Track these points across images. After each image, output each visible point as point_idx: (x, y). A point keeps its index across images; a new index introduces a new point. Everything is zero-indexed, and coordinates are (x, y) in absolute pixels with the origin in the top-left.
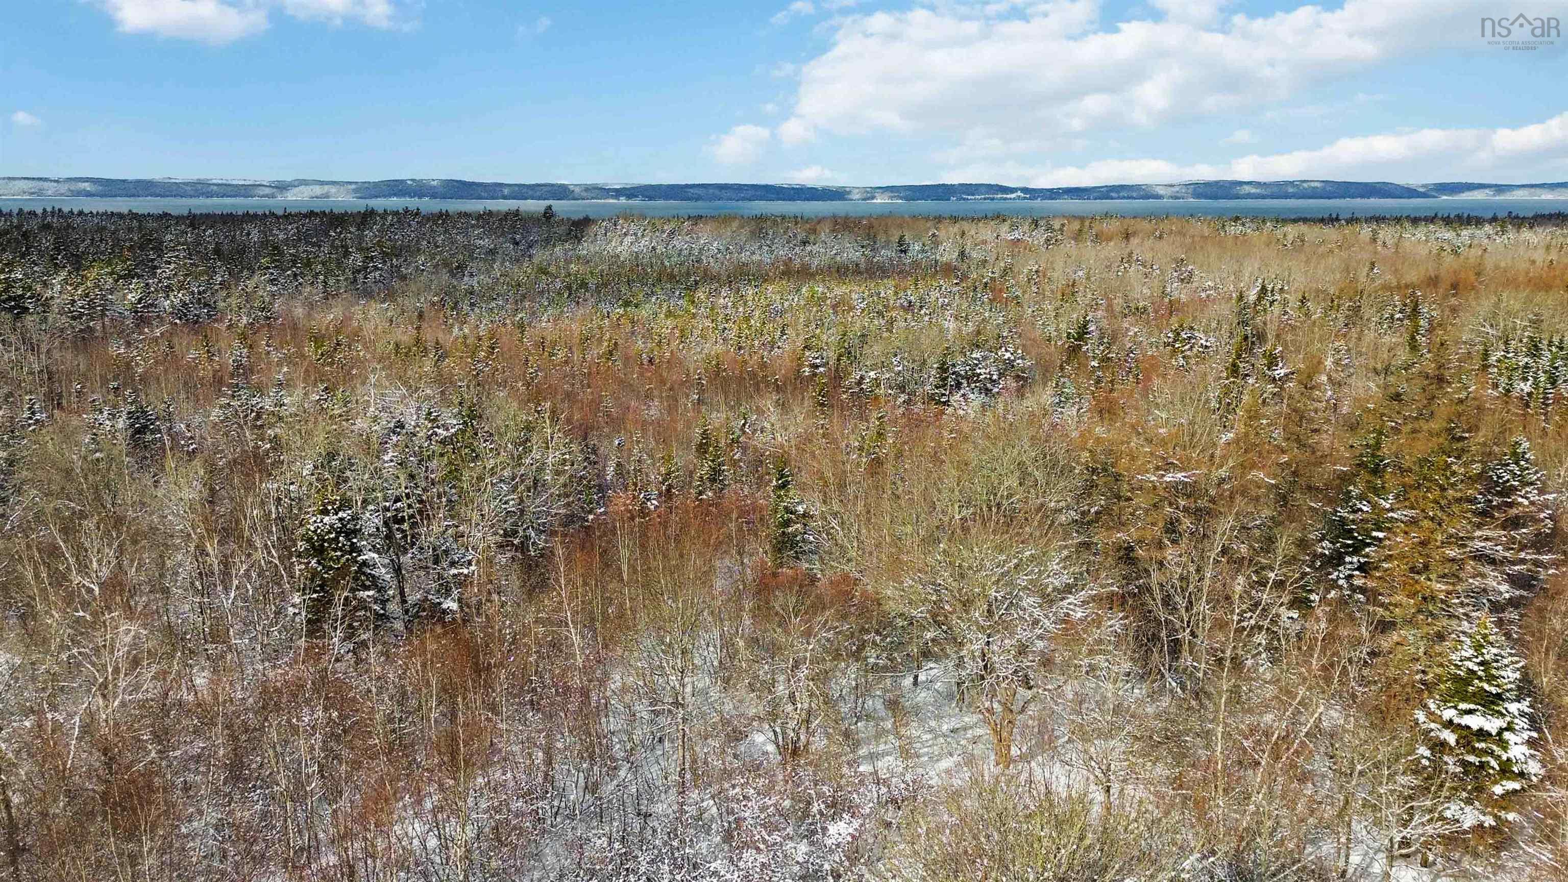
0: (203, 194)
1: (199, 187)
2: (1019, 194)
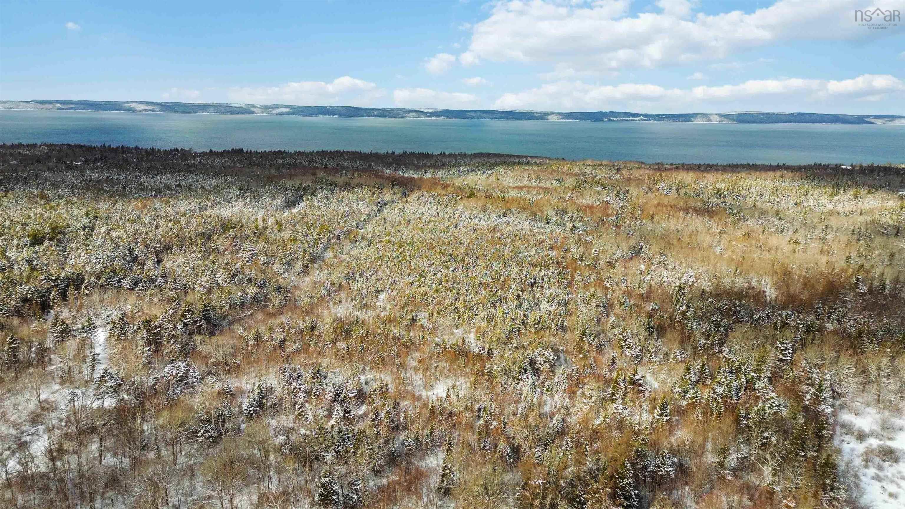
0: (229, 112)
1: (227, 108)
2: (641, 117)
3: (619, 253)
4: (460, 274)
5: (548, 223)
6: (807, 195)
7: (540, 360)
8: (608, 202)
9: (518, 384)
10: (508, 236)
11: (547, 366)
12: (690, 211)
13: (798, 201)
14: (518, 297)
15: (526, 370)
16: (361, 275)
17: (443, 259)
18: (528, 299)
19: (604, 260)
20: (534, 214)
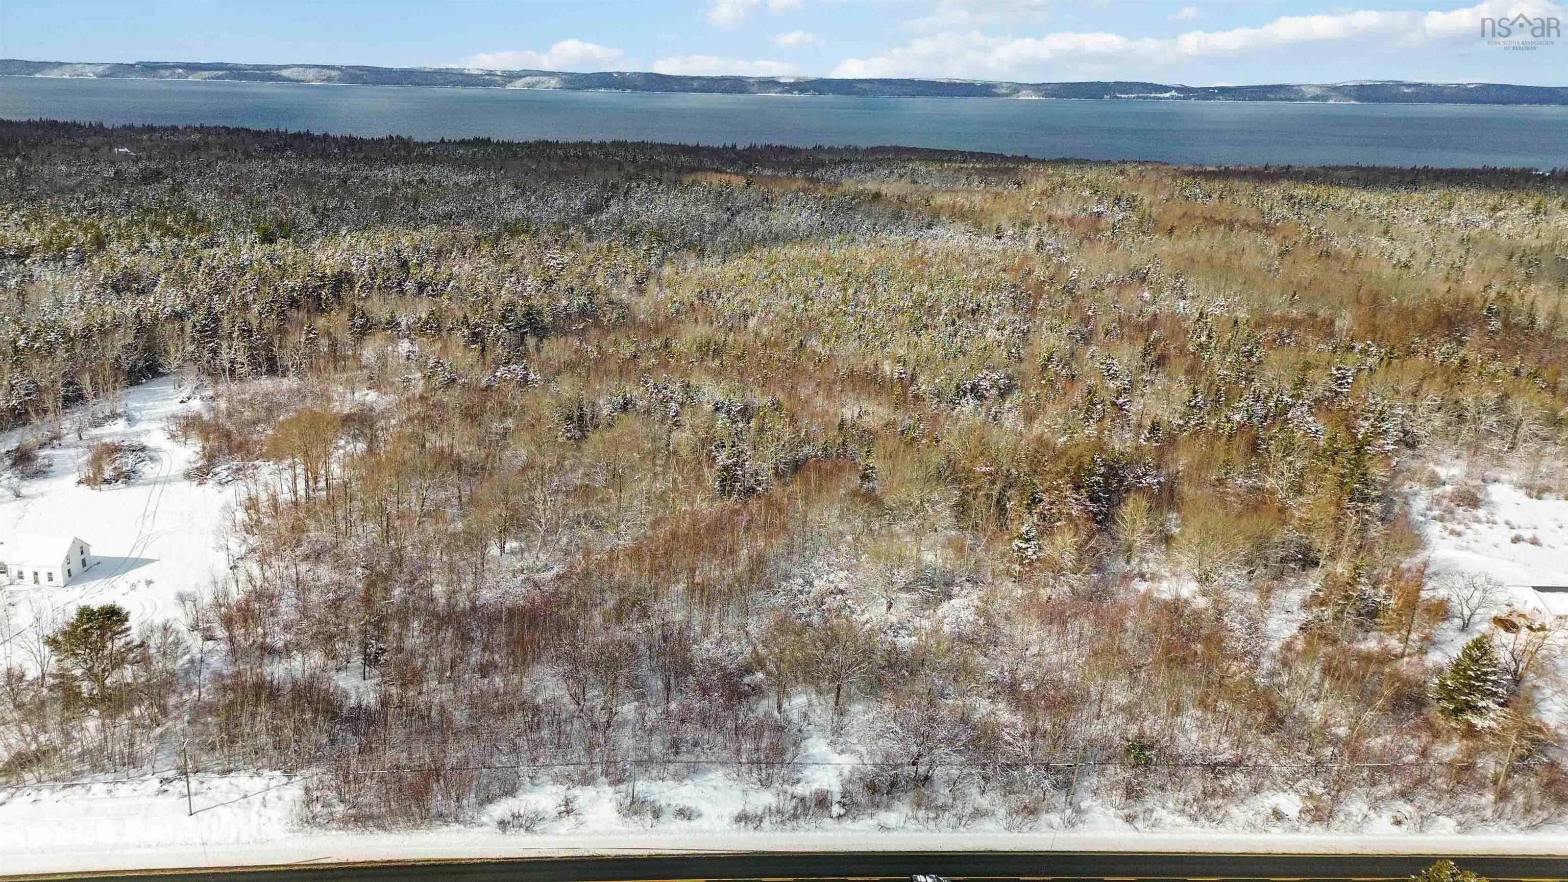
2: (1174, 93)
3: (1110, 276)
4: (864, 297)
5: (999, 238)
6: (1450, 208)
7: (985, 384)
8: (1099, 214)
9: (953, 409)
10: (936, 255)
11: (994, 392)
12: (1237, 225)
13: (1430, 217)
14: (954, 323)
15: (965, 393)
16: (719, 296)
17: (839, 279)
18: (966, 326)
19: (1085, 285)
20: (978, 224)
